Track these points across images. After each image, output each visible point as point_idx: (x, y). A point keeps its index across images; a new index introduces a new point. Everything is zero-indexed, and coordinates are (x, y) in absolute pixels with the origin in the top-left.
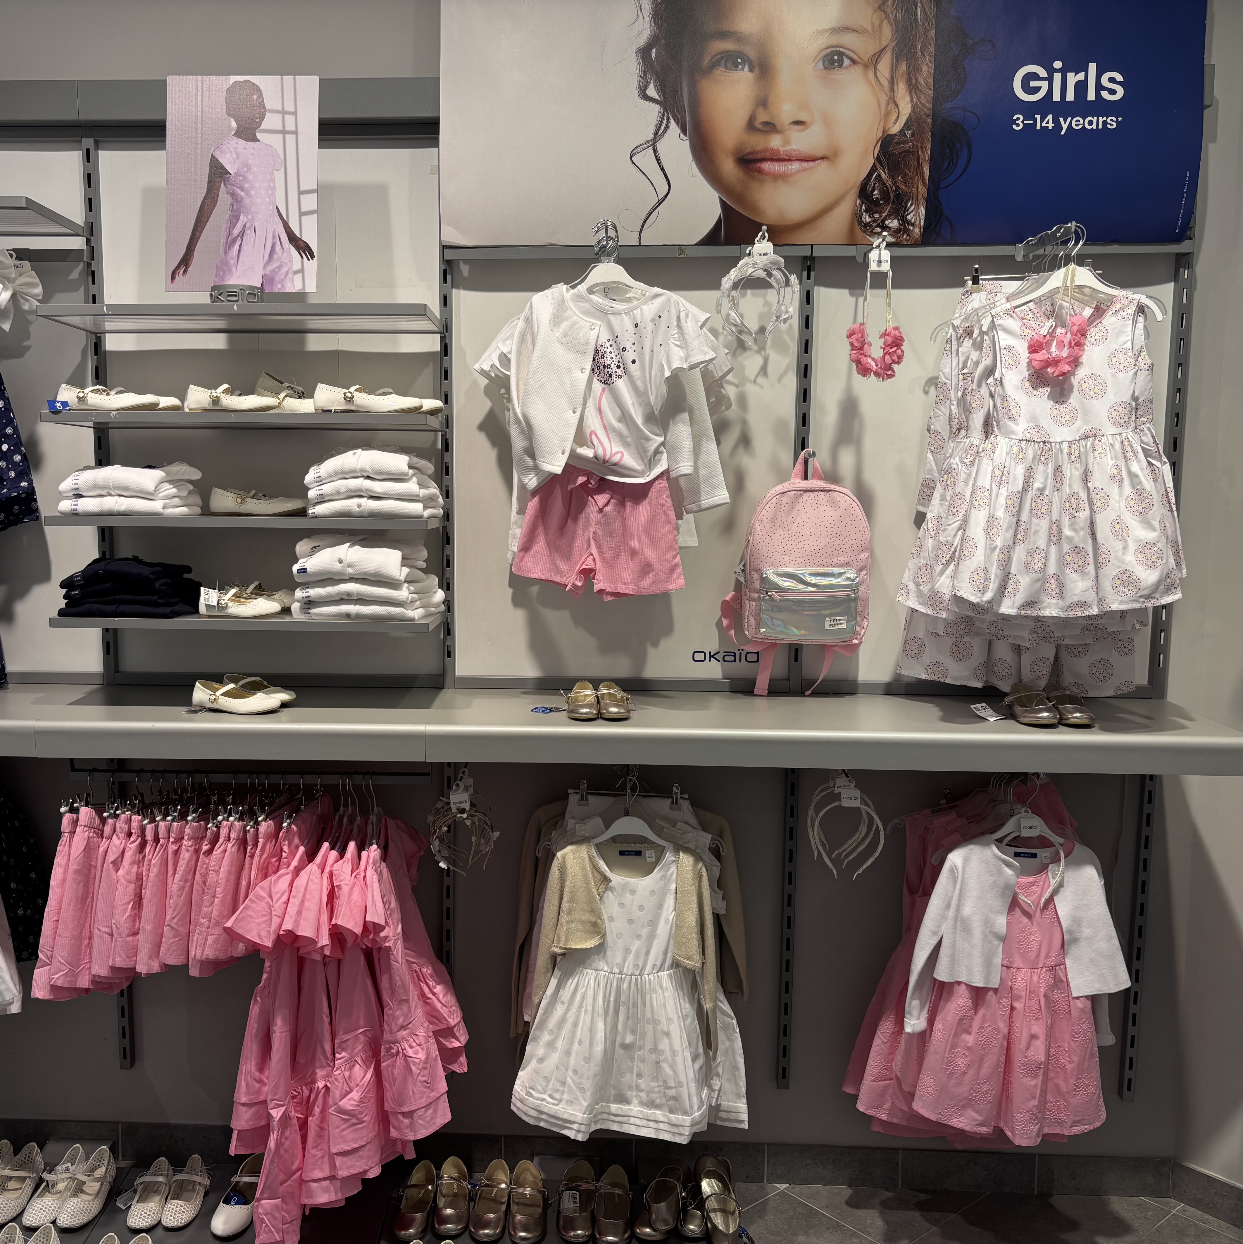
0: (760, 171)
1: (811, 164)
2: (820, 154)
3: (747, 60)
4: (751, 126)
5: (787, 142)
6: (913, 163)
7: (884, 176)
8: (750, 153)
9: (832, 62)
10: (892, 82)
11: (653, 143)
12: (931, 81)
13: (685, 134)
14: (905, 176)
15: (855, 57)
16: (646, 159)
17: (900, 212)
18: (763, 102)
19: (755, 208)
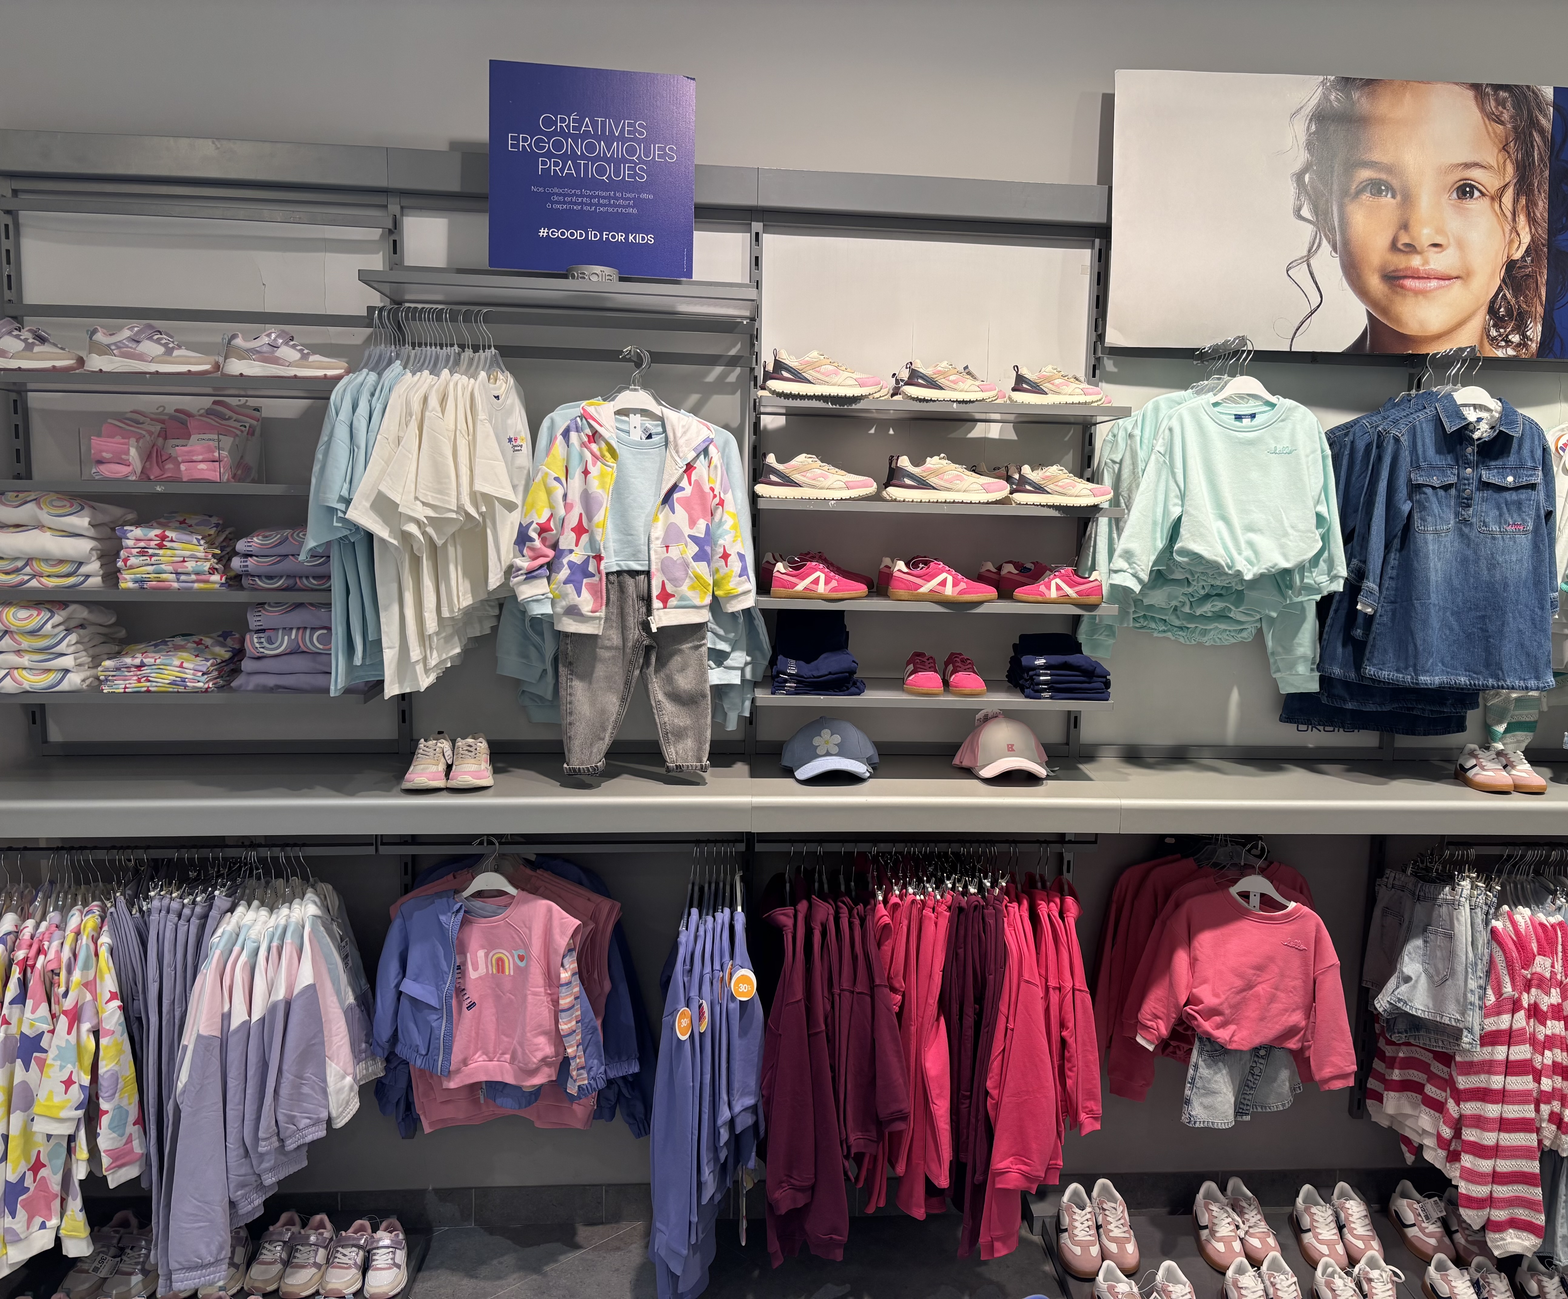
0: (1402, 287)
1: (1447, 282)
2: (1454, 274)
3: (1390, 188)
4: (1394, 246)
5: (1426, 262)
6: (1533, 286)
7: (1508, 296)
8: (1394, 271)
9: (1464, 193)
10: (1514, 214)
11: (1307, 260)
12: (1546, 215)
13: (1336, 252)
14: (1526, 296)
15: (1484, 190)
16: (1301, 273)
17: (1521, 329)
18: (1405, 226)
19: (1397, 320)
